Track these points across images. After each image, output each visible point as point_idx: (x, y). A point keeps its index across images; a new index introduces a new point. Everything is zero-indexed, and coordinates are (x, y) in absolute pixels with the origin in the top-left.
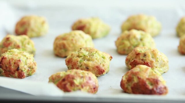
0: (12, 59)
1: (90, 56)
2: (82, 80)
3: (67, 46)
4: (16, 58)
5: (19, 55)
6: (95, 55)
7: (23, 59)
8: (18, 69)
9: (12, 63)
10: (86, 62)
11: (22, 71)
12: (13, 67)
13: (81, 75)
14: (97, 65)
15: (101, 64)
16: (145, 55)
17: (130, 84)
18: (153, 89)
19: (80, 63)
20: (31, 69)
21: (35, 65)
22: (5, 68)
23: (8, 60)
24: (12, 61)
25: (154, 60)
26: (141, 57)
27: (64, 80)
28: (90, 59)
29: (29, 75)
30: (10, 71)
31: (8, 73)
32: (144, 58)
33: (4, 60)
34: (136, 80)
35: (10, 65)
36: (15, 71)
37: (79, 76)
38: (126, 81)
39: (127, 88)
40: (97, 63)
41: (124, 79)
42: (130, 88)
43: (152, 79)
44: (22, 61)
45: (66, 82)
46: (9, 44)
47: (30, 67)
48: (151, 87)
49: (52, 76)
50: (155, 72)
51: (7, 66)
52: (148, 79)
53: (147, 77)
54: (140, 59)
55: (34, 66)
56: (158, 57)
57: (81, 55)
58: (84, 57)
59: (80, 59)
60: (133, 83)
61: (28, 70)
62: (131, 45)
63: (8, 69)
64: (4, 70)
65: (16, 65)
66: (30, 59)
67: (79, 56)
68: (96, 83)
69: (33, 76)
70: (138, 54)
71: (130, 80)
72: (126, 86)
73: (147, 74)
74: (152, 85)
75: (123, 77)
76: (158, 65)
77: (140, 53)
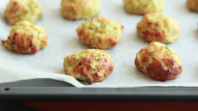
0: (25, 35)
1: (102, 28)
2: (98, 63)
3: (75, 9)
4: (29, 33)
5: (32, 30)
6: (107, 27)
7: (35, 34)
8: (31, 45)
9: (25, 39)
10: (98, 35)
11: (35, 46)
12: (26, 44)
13: (97, 58)
14: (109, 37)
15: (113, 36)
16: (157, 25)
17: (145, 63)
18: (168, 71)
19: (93, 35)
20: (44, 43)
21: (47, 38)
22: (18, 44)
23: (20, 35)
24: (25, 37)
25: (166, 30)
26: (153, 27)
27: (80, 64)
28: (102, 31)
29: (41, 49)
30: (23, 47)
31: (21, 49)
32: (156, 28)
33: (16, 36)
34: (151, 61)
35: (23, 42)
36: (28, 47)
37: (95, 59)
38: (141, 61)
39: (142, 68)
40: (109, 35)
41: (139, 58)
42: (145, 68)
43: (167, 59)
44: (34, 37)
45: (83, 66)
46: (17, 10)
47: (42, 42)
48: (166, 68)
49: (67, 57)
50: (170, 51)
51: (20, 42)
52: (163, 60)
53: (162, 57)
54: (151, 29)
55: (46, 40)
56: (170, 26)
57: (93, 27)
58: (97, 30)
59: (92, 32)
60: (149, 63)
61: (41, 45)
62: (140, 4)
63: (21, 45)
64: (17, 46)
65: (29, 41)
66: (42, 33)
67: (90, 28)
68: (111, 64)
69: (46, 49)
70: (150, 24)
71: (145, 60)
72: (141, 65)
73: (162, 53)
74: (167, 65)
75: (137, 54)
76: (170, 34)
77: (152, 22)
